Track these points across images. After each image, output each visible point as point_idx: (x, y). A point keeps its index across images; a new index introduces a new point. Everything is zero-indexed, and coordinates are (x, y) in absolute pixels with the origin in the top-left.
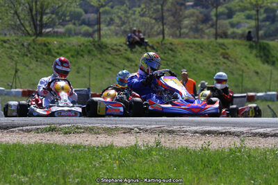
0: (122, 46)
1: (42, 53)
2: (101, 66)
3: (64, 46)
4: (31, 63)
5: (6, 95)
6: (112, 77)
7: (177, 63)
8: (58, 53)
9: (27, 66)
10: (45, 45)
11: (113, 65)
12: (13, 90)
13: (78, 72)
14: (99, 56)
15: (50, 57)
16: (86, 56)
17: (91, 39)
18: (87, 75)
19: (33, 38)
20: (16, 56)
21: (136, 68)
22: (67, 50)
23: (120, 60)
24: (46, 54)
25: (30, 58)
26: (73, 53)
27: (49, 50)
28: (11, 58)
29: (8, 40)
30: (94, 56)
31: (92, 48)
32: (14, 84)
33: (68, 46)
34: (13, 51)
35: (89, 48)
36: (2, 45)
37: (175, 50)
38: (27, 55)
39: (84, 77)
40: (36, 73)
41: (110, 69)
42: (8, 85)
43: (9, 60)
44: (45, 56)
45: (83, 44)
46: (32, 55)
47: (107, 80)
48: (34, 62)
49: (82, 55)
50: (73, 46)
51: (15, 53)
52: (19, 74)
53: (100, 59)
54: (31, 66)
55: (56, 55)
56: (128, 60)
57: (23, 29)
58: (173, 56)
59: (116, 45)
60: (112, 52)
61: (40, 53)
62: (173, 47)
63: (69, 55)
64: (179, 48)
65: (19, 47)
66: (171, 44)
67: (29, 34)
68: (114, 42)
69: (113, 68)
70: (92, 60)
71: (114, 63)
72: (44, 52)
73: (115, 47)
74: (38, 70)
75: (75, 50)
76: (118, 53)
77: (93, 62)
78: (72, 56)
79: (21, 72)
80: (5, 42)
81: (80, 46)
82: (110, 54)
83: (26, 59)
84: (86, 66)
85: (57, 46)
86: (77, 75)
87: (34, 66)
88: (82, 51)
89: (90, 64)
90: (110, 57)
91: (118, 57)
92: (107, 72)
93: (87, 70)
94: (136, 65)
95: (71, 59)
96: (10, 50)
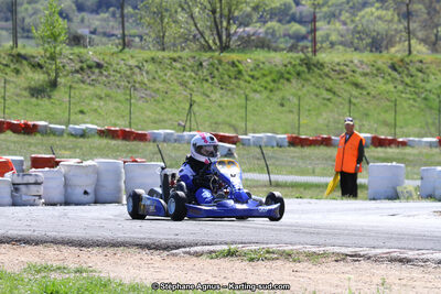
0: (347, 66)
1: (230, 77)
2: (317, 95)
3: (261, 66)
4: (212, 91)
5: (176, 141)
6: (332, 111)
7: (430, 91)
8: (253, 77)
9: (208, 96)
10: (233, 64)
11: (334, 93)
12: (185, 133)
13: (282, 105)
14: (314, 81)
15: (241, 82)
16: (294, 81)
17: (302, 55)
18: (295, 110)
19: (217, 54)
20: (191, 81)
21: (368, 98)
22: (266, 73)
23: (344, 86)
24: (236, 78)
25: (212, 83)
26: (274, 76)
27: (240, 72)
28: (184, 84)
29: (180, 57)
30: (307, 80)
31: (304, 68)
32: (188, 124)
33: (267, 66)
34: (188, 74)
35: (299, 68)
36: (170, 64)
37: (428, 71)
38: (207, 80)
39: (291, 111)
40: (220, 106)
41: (329, 100)
42: (179, 124)
43: (181, 88)
44: (233, 81)
45: (290, 63)
46: (215, 80)
47: (325, 116)
48: (217, 90)
49: (288, 80)
50: (276, 65)
51: (190, 77)
52: (195, 108)
53: (314, 85)
54: (213, 97)
55: (250, 79)
56: (356, 85)
57: (202, 40)
58: (423, 81)
59: (338, 64)
60: (332, 74)
61: (226, 77)
62: (424, 66)
63: (268, 79)
64: (433, 68)
65: (196, 68)
66: (421, 62)
67: (210, 48)
68: (336, 60)
69: (335, 99)
70: (303, 86)
71: (336, 90)
72: (232, 75)
73: (337, 68)
74: (224, 103)
75: (279, 72)
76: (342, 76)
77: (305, 90)
78: (274, 81)
79: (199, 106)
80: (175, 60)
81: (286, 66)
82: (330, 77)
83: (206, 85)
84: (294, 95)
85: (252, 66)
86: (280, 108)
87: (218, 95)
88: (288, 73)
89: (300, 93)
90: (329, 83)
91: (341, 82)
92: (325, 105)
93: (295, 101)
94: (368, 94)
95: (272, 84)
96: (183, 73)
